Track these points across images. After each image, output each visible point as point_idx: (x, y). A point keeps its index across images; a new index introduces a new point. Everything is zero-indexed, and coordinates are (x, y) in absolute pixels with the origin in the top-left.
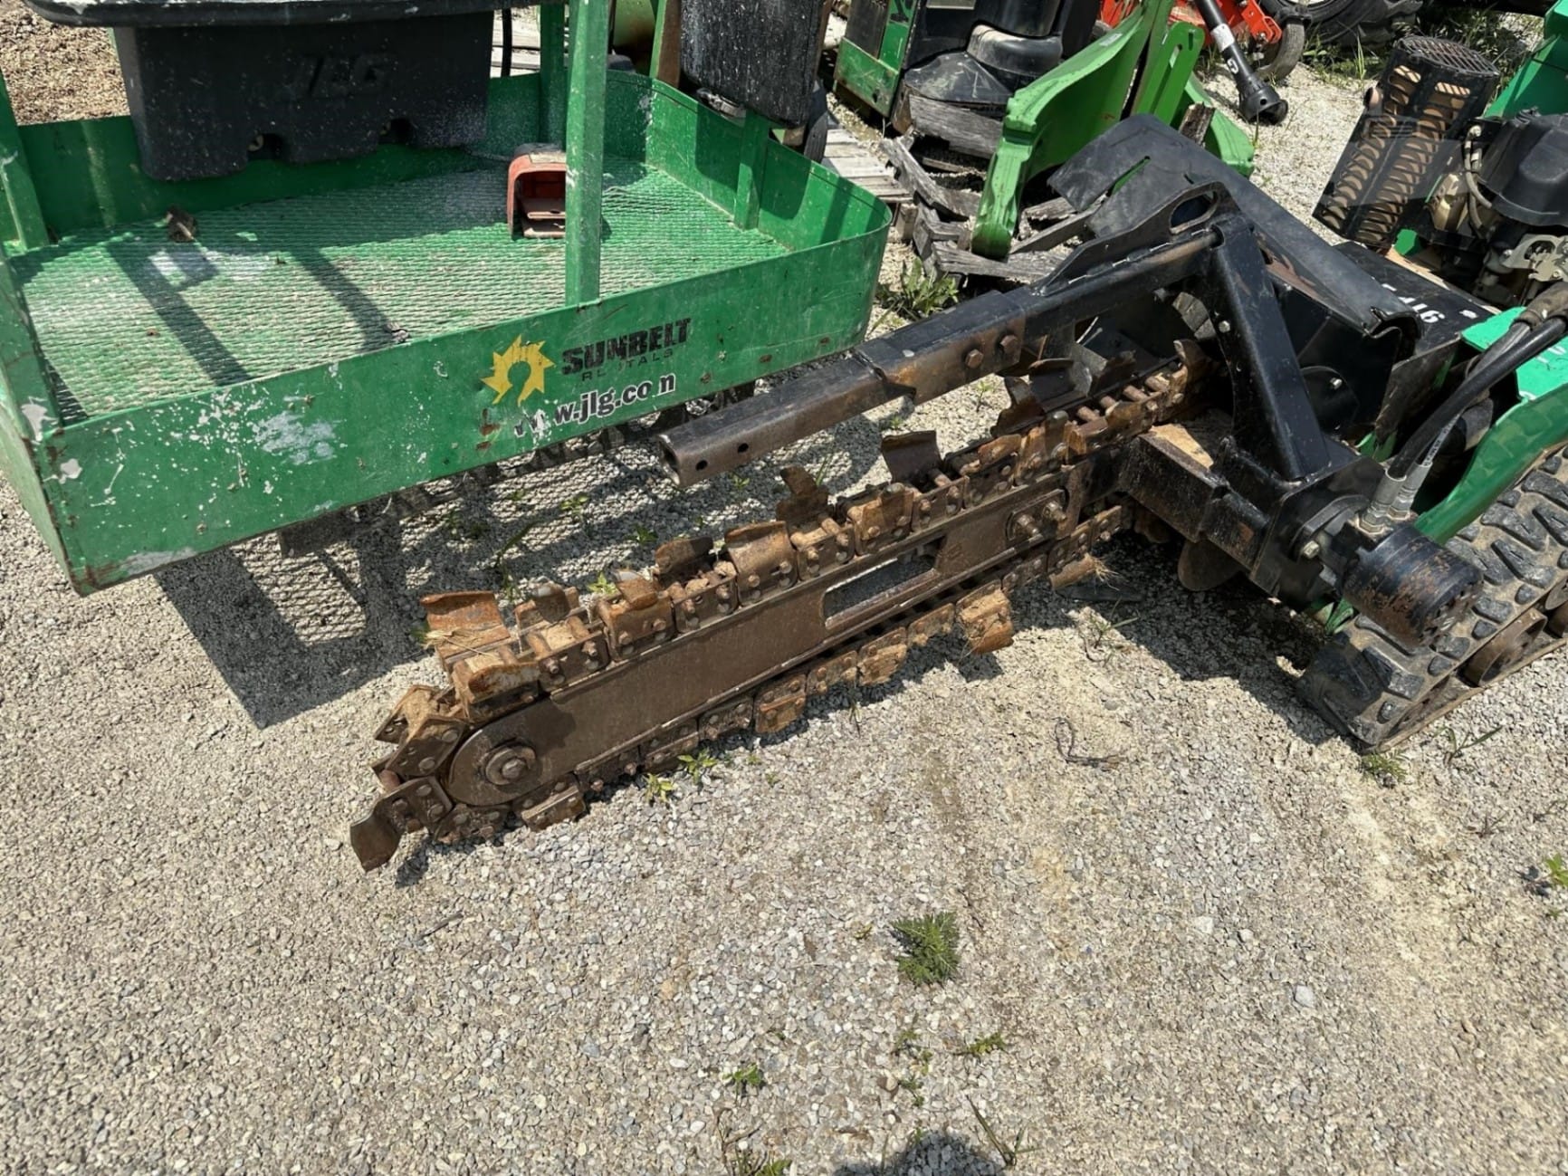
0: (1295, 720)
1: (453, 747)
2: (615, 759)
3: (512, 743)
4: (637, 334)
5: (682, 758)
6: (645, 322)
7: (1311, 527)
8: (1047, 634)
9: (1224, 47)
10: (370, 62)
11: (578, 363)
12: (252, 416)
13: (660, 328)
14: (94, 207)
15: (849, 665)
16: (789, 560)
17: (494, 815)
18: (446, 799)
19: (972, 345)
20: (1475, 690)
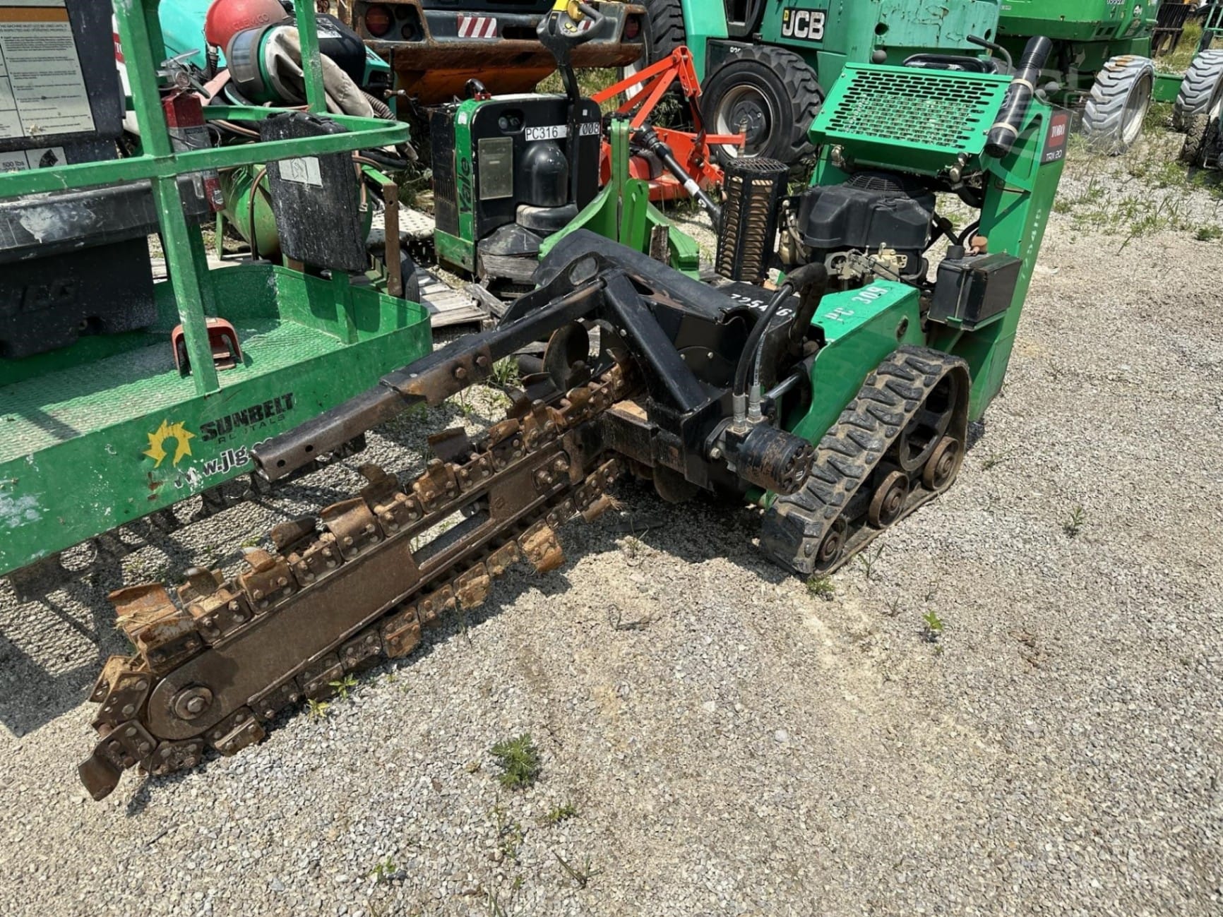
0: (761, 572)
1: (146, 695)
2: (277, 691)
3: (191, 685)
4: (254, 408)
5: (332, 684)
6: (258, 399)
7: (711, 439)
8: (600, 557)
9: (694, 193)
10: (62, 284)
11: (214, 433)
13: (270, 402)
15: (447, 596)
16: (372, 523)
17: (192, 747)
18: (150, 738)
19: (457, 365)
20: (878, 532)
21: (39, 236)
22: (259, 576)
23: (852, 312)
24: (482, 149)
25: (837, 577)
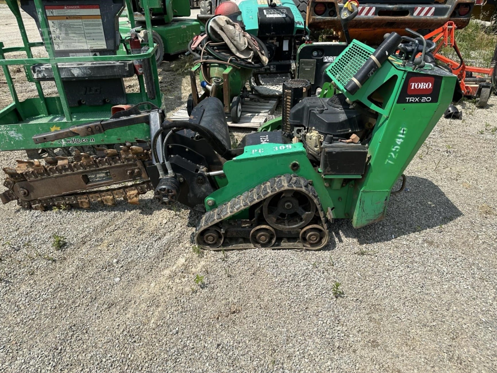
2: (47, 199)
3: (23, 188)
5: (61, 205)
10: (96, 88)
12: (8, 130)
14: (57, 110)
16: (68, 165)
19: (89, 127)
20: (254, 247)
21: (76, 75)
22: (36, 167)
23: (263, 151)
24: (302, 63)
25: (213, 252)
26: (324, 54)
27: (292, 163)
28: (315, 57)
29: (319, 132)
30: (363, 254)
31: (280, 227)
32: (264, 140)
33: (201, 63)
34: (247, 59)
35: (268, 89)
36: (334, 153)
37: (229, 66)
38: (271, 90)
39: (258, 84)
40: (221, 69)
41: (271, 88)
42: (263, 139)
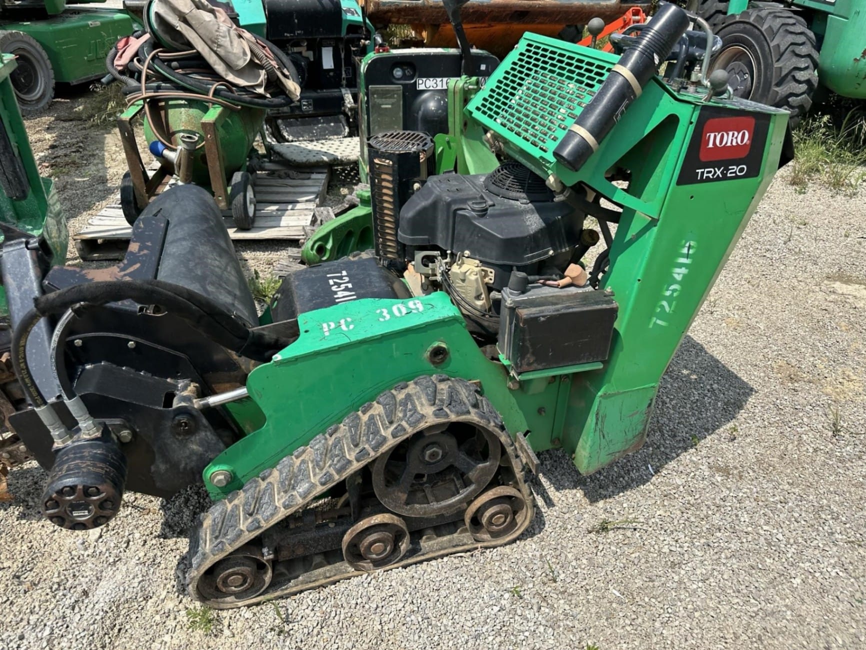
20: (356, 573)
23: (351, 327)
24: (373, 94)
25: (249, 614)
26: (417, 74)
27: (430, 349)
28: (398, 79)
29: (481, 262)
30: (604, 528)
31: (419, 510)
32: (339, 285)
33: (144, 99)
34: (253, 87)
35: (304, 149)
36: (542, 319)
37: (213, 104)
38: (310, 151)
39: (281, 139)
40: (194, 112)
41: (310, 146)
42: (335, 283)
